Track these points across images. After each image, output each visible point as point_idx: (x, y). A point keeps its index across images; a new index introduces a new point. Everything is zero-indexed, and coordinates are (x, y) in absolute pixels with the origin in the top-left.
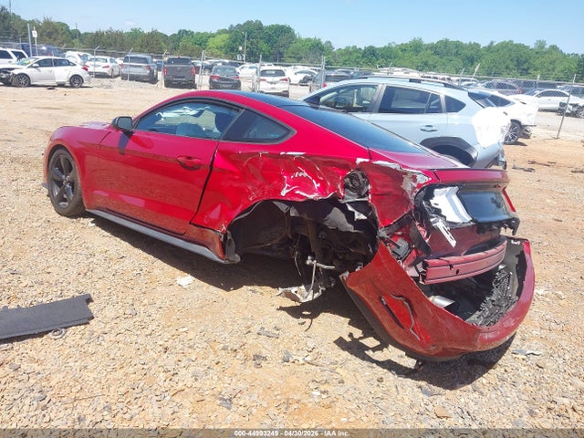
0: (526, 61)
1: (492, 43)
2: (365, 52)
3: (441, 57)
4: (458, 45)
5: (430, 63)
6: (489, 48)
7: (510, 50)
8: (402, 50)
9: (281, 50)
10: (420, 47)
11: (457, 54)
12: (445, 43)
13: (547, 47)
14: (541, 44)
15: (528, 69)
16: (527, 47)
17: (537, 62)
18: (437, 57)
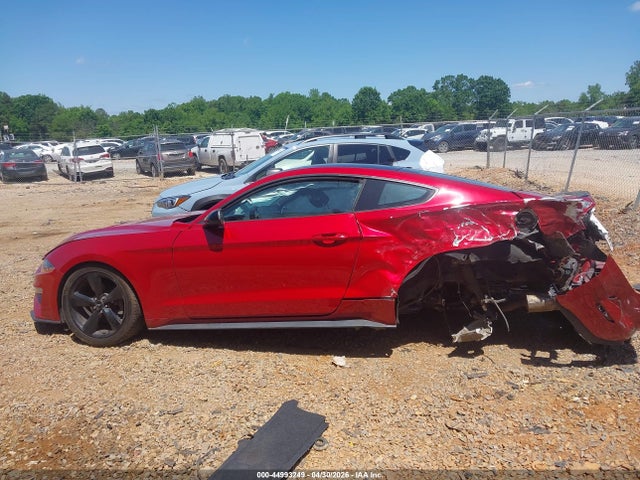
0: (307, 110)
1: (271, 95)
2: (146, 116)
3: (227, 114)
4: (240, 100)
5: (217, 120)
6: (271, 100)
7: (289, 101)
8: (185, 111)
9: (43, 124)
10: (203, 105)
11: (241, 109)
12: (228, 99)
13: (321, 94)
14: (314, 92)
15: (310, 116)
16: (303, 97)
17: (316, 109)
18: (223, 114)
